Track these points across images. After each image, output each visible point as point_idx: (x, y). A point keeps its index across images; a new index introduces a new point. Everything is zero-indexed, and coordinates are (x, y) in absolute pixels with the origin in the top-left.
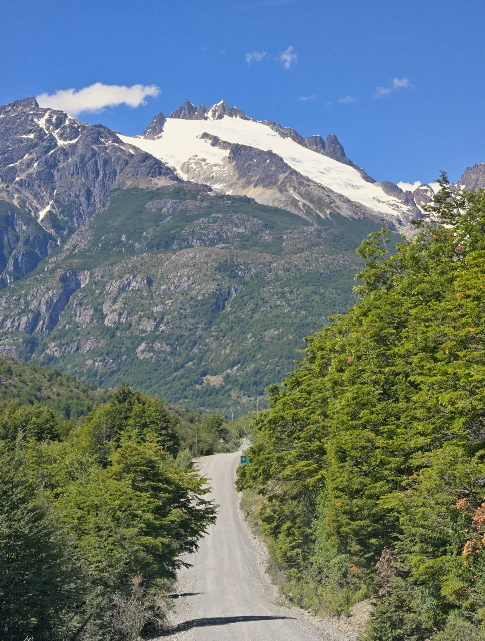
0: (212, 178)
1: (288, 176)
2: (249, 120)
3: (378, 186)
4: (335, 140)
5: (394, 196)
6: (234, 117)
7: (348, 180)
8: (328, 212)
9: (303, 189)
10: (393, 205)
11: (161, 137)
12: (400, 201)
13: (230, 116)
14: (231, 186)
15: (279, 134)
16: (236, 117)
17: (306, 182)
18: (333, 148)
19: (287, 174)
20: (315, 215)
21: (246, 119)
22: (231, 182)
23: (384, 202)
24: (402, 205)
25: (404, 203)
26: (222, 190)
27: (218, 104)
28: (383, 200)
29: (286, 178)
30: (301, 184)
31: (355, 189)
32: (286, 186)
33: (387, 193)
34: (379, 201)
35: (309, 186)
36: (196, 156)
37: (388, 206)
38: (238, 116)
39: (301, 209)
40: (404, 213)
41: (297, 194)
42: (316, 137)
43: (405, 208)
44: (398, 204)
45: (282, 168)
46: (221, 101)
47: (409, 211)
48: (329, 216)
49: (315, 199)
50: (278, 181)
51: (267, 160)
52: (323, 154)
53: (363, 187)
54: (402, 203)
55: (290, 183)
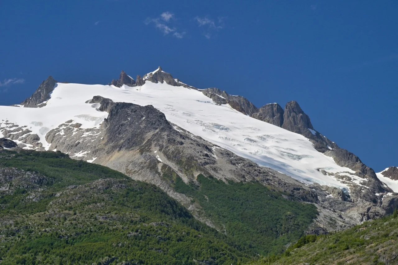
0: (76, 145)
1: (157, 133)
2: (180, 85)
3: (328, 155)
4: (297, 109)
5: (347, 167)
6: (159, 83)
7: (287, 149)
8: (196, 174)
9: (172, 148)
10: (342, 177)
11: (45, 105)
12: (354, 172)
13: (153, 82)
14: (95, 152)
15: (214, 100)
16: (162, 82)
17: (179, 139)
18: (294, 117)
19: (157, 130)
20: (174, 178)
21: (175, 84)
22: (97, 148)
23: (332, 174)
24: (356, 177)
25: (359, 175)
26: (83, 157)
27: (153, 73)
28: (330, 171)
29: (154, 135)
30: (171, 141)
31: (295, 159)
32: (151, 145)
33: (338, 163)
34: (325, 173)
35: (182, 143)
36: (71, 121)
37: (335, 179)
38: (165, 82)
39: (157, 172)
40: (355, 186)
41: (162, 154)
42: (272, 105)
43: (358, 180)
44: (350, 176)
45: (152, 124)
46: (157, 68)
47: (364, 183)
48: (195, 180)
49: (184, 160)
50: (144, 140)
51: (142, 117)
52: (268, 122)
53: (306, 156)
54: (356, 174)
55: (158, 141)
